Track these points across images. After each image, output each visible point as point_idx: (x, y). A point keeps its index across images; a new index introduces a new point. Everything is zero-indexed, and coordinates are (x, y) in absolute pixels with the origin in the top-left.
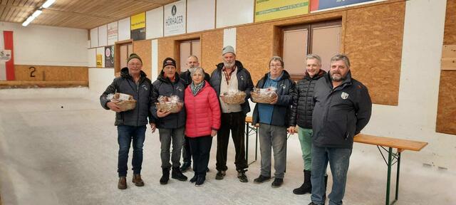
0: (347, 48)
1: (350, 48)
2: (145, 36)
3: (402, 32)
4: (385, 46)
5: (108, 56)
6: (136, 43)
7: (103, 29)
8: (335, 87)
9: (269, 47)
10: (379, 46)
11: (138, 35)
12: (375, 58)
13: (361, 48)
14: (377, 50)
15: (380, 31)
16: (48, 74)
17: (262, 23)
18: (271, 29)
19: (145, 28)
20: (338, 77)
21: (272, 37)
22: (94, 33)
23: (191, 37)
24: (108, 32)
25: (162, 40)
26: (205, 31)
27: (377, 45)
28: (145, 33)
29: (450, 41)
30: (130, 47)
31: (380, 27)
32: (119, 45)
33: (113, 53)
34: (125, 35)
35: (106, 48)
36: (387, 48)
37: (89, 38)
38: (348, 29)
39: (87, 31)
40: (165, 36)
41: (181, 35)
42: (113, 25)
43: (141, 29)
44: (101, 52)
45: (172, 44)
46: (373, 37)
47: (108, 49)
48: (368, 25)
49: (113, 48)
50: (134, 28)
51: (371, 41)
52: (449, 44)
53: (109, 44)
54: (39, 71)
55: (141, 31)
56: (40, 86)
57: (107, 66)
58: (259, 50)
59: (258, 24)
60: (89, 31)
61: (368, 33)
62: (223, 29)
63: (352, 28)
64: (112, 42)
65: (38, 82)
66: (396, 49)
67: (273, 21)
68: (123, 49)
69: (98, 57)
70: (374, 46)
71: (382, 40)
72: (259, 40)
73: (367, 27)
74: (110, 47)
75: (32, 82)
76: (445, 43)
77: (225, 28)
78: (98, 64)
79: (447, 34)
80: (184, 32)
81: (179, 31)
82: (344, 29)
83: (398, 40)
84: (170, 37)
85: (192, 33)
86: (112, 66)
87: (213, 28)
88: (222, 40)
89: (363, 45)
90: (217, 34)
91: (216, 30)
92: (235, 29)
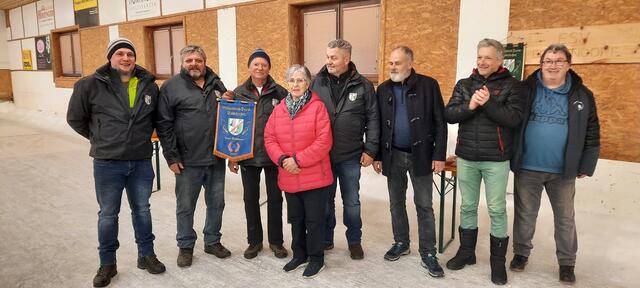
0: (389, 37)
1: (393, 36)
2: (98, 19)
3: (458, 14)
4: (437, 33)
5: (41, 51)
6: (85, 32)
7: (30, 10)
9: (283, 35)
10: (432, 34)
11: (86, 18)
12: (425, 50)
13: (406, 36)
14: (428, 38)
15: (430, 12)
18: (285, 10)
19: (97, 7)
21: (287, 21)
22: (14, 15)
23: (169, 21)
24: (39, 15)
25: (124, 27)
26: (190, 13)
27: (426, 32)
28: (97, 15)
29: (516, 25)
30: (76, 37)
31: (431, 8)
32: (57, 35)
33: (49, 47)
34: (67, 20)
35: (37, 39)
36: (440, 36)
37: (8, 25)
38: (389, 10)
39: (3, 12)
40: (130, 19)
41: (154, 19)
42: (46, 3)
43: (92, 9)
44: (30, 45)
45: (141, 32)
46: (421, 21)
47: (40, 42)
48: (415, 4)
49: (48, 39)
50: (79, 8)
51: (419, 26)
52: (516, 29)
53: (41, 34)
55: (91, 12)
57: (40, 69)
58: (269, 39)
60: (7, 12)
61: (416, 14)
62: (215, 9)
63: (394, 9)
64: (46, 30)
66: (451, 37)
68: (65, 40)
69: (26, 54)
70: (422, 33)
71: (432, 26)
72: (269, 25)
73: (413, 8)
74: (43, 38)
76: (510, 28)
77: (220, 8)
78: (26, 64)
79: (513, 16)
80: (158, 14)
81: (151, 12)
82: (383, 8)
83: (452, 24)
84: (137, 21)
85: (170, 16)
86: (48, 68)
87: (202, 8)
88: (215, 25)
89: (409, 32)
90: (208, 17)
91: (206, 11)
92: (234, 9)
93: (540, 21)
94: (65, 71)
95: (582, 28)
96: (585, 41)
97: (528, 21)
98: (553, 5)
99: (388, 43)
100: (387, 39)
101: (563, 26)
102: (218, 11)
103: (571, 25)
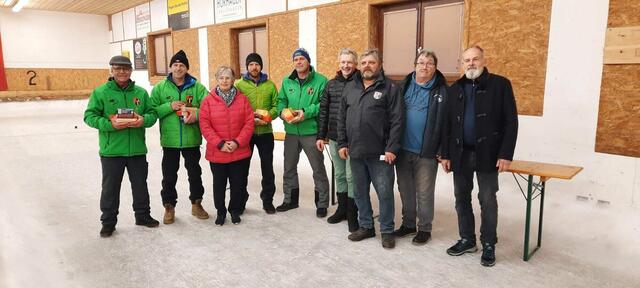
0: (472, 35)
1: (477, 34)
2: (188, 24)
3: (549, 10)
4: (525, 31)
5: (138, 53)
6: (178, 34)
7: (129, 15)
8: (366, 86)
9: (363, 36)
10: (518, 32)
11: (178, 22)
12: (512, 48)
13: (491, 34)
14: (515, 37)
15: (519, 9)
16: (55, 81)
18: (366, 10)
19: (188, 11)
20: (370, 75)
21: (367, 21)
22: (116, 20)
23: (253, 23)
24: (137, 20)
25: (212, 29)
26: (273, 15)
27: (515, 29)
28: (188, 18)
29: (618, 22)
30: (169, 39)
31: (519, 4)
32: (153, 37)
33: (145, 49)
34: (161, 24)
35: (135, 41)
36: (529, 34)
37: (111, 29)
38: (474, 8)
39: (106, 18)
40: (217, 22)
41: (239, 21)
42: (144, 8)
43: (184, 13)
44: (128, 47)
45: (227, 34)
46: (508, 19)
47: (138, 43)
49: (145, 40)
50: (172, 12)
51: (506, 24)
52: (616, 26)
53: (139, 37)
54: (42, 77)
55: (183, 16)
56: (44, 98)
57: (137, 68)
58: (349, 40)
60: (110, 17)
61: (502, 12)
62: (297, 11)
63: (478, 6)
64: (143, 33)
65: (41, 93)
66: (540, 35)
68: (159, 42)
70: (510, 31)
71: (521, 23)
72: (349, 26)
73: (500, 5)
74: (141, 40)
75: (33, 93)
76: (610, 25)
77: (301, 10)
79: (612, 12)
80: (243, 17)
81: (235, 15)
82: (468, 8)
83: (543, 21)
84: (224, 24)
85: (254, 19)
86: (144, 67)
87: (284, 10)
88: (297, 26)
89: (494, 30)
90: (289, 19)
91: (288, 13)
92: (315, 10)
94: (159, 71)
97: (630, 18)
99: (471, 42)
100: (471, 37)
102: (301, 13)
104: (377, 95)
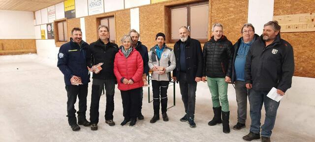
0: (213, 20)
1: (215, 20)
2: (75, 15)
3: (247, 8)
4: (237, 18)
5: (49, 31)
6: (69, 21)
7: (45, 12)
8: (267, 45)
9: (162, 21)
10: (234, 18)
11: (70, 15)
12: (231, 26)
13: (221, 20)
14: (232, 20)
15: (234, 8)
16: (5, 46)
17: (156, 4)
18: (163, 9)
19: (75, 9)
21: (163, 13)
22: (38, 14)
23: (108, 15)
24: (49, 14)
25: (87, 18)
26: (118, 11)
27: (232, 17)
28: (75, 13)
29: (278, 13)
30: (65, 23)
31: (234, 5)
32: (57, 23)
33: (53, 28)
34: (61, 16)
35: (48, 25)
36: (239, 19)
37: (35, 18)
38: (213, 7)
39: (32, 13)
40: (90, 15)
41: (101, 14)
42: (52, 8)
43: (73, 10)
44: (44, 28)
45: (95, 21)
46: (229, 12)
47: (49, 26)
48: (226, 4)
49: (53, 25)
50: (67, 10)
51: (228, 15)
52: (277, 15)
53: (50, 22)
55: (72, 12)
56: (1, 54)
57: (49, 38)
58: (155, 23)
59: (153, 5)
60: (34, 12)
61: (226, 9)
62: (129, 9)
63: (215, 6)
64: (52, 21)
66: (244, 20)
67: (164, 3)
68: (60, 25)
69: (42, 32)
70: (229, 18)
71: (235, 14)
72: (155, 16)
73: (225, 6)
74: (50, 24)
76: (274, 15)
77: (131, 8)
78: (43, 37)
79: (275, 9)
80: (103, 12)
81: (99, 11)
82: (210, 7)
83: (245, 14)
84: (93, 16)
85: (108, 13)
86: (53, 38)
87: (123, 8)
88: (129, 16)
89: (223, 17)
90: (126, 13)
91: (125, 10)
92: (138, 9)
93: (289, 11)
94: (60, 39)
95: (311, 14)
96: (313, 20)
97: (283, 11)
98: (295, 3)
99: (213, 23)
100: (212, 22)
101: (301, 13)
102: (131, 10)
103: (305, 13)
104: (274, 51)
